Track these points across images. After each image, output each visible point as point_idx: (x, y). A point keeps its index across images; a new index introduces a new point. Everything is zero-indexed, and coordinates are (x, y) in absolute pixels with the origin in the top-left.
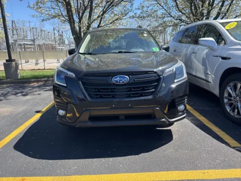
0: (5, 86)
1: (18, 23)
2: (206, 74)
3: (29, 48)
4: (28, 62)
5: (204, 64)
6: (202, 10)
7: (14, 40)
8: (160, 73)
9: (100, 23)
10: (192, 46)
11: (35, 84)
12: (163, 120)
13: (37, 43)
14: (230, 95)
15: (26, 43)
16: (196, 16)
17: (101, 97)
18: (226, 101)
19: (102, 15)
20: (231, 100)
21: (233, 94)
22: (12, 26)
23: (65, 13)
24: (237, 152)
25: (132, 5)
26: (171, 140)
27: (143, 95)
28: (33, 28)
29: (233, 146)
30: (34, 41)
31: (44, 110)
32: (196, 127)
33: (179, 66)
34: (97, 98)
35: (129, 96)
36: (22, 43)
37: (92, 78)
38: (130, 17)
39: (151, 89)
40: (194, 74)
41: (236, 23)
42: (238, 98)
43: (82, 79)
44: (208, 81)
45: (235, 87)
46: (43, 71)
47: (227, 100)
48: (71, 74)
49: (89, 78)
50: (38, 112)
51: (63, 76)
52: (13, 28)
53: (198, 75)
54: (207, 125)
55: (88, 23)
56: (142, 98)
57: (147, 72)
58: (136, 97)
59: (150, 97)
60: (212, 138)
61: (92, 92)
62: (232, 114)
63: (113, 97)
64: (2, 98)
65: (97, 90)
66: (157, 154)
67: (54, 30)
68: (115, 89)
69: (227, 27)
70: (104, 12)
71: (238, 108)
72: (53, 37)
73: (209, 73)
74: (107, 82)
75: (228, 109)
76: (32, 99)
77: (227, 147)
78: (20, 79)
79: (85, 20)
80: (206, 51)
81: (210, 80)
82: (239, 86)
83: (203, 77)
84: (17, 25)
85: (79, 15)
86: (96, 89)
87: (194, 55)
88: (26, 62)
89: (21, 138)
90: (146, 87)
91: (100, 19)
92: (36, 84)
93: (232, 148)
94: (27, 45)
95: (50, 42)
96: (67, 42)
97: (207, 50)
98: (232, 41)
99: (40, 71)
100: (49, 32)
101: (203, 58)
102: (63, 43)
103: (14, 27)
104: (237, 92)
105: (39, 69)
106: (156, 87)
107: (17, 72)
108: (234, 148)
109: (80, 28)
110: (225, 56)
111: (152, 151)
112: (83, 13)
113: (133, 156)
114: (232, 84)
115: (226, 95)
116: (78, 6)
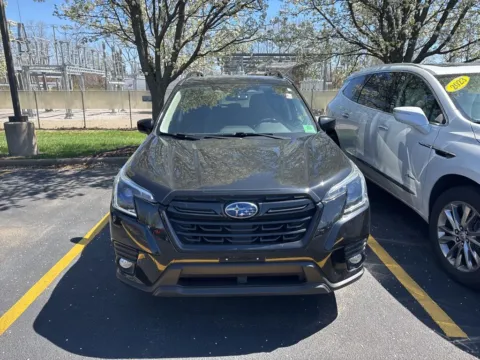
0: (7, 171)
1: (30, 27)
2: (405, 176)
3: (52, 80)
4: (51, 110)
5: (402, 155)
6: (403, 29)
7: (24, 67)
8: (317, 197)
9: (198, 49)
10: (379, 114)
11: (68, 167)
12: (321, 286)
13: (69, 71)
14: (448, 225)
15: (47, 71)
16: (390, 40)
17: (203, 242)
18: (441, 234)
19: (204, 31)
20: (451, 235)
21: (455, 225)
22: (19, 35)
23: (128, 26)
24: (457, 350)
25: (264, 16)
26: (335, 318)
27: (284, 238)
28: (61, 43)
29: (449, 334)
30: (62, 68)
31: (87, 236)
32: (382, 288)
33: (353, 178)
34: (196, 243)
35: (258, 242)
36: (39, 72)
37: (186, 205)
38: (259, 39)
39: (299, 229)
40: (381, 170)
41: (468, 78)
42: (464, 234)
43: (168, 206)
44: (407, 190)
45: (460, 213)
46: (82, 131)
47: (444, 233)
48: (147, 193)
49: (180, 204)
50: (76, 240)
51: (129, 194)
52: (20, 39)
53: (389, 173)
54: (403, 282)
55: (174, 48)
56: (282, 245)
57: (292, 196)
58: (271, 243)
59: (297, 244)
60: (411, 315)
61: (185, 231)
62: (452, 262)
63: (226, 242)
64: (6, 203)
65: (195, 229)
66: (307, 351)
67: (104, 48)
68: (229, 227)
69: (450, 87)
70: (207, 27)
71: (463, 252)
72: (100, 61)
73: (411, 175)
74: (216, 214)
75: (445, 251)
76: (64, 208)
77: (439, 337)
78: (38, 156)
79: (168, 41)
80: (407, 130)
81: (412, 188)
82: (467, 211)
83: (399, 179)
84: (28, 32)
85: (156, 31)
86: (193, 226)
87: (383, 133)
88: (47, 111)
89: (47, 305)
90: (290, 224)
91: (197, 39)
92: (69, 170)
93: (447, 340)
94: (49, 74)
95: (96, 72)
96: (129, 69)
97: (409, 130)
98: (457, 120)
99: (76, 131)
100: (93, 51)
101: (401, 144)
102: (122, 70)
103: (22, 36)
104: (464, 223)
105: (74, 129)
106: (308, 224)
107: (31, 141)
108: (451, 339)
109: (158, 58)
110: (443, 148)
111: (296, 342)
112: (165, 29)
113: (262, 354)
114: (453, 205)
115: (441, 223)
116: (154, 14)
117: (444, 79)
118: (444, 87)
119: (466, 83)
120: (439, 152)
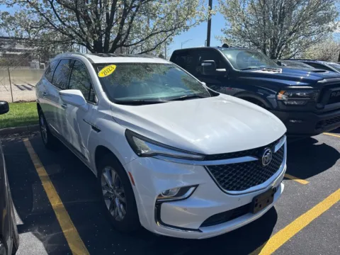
62: (113, 214)
114: (107, 169)
117: (98, 67)
118: (97, 72)
119: (113, 70)
120: (94, 128)
